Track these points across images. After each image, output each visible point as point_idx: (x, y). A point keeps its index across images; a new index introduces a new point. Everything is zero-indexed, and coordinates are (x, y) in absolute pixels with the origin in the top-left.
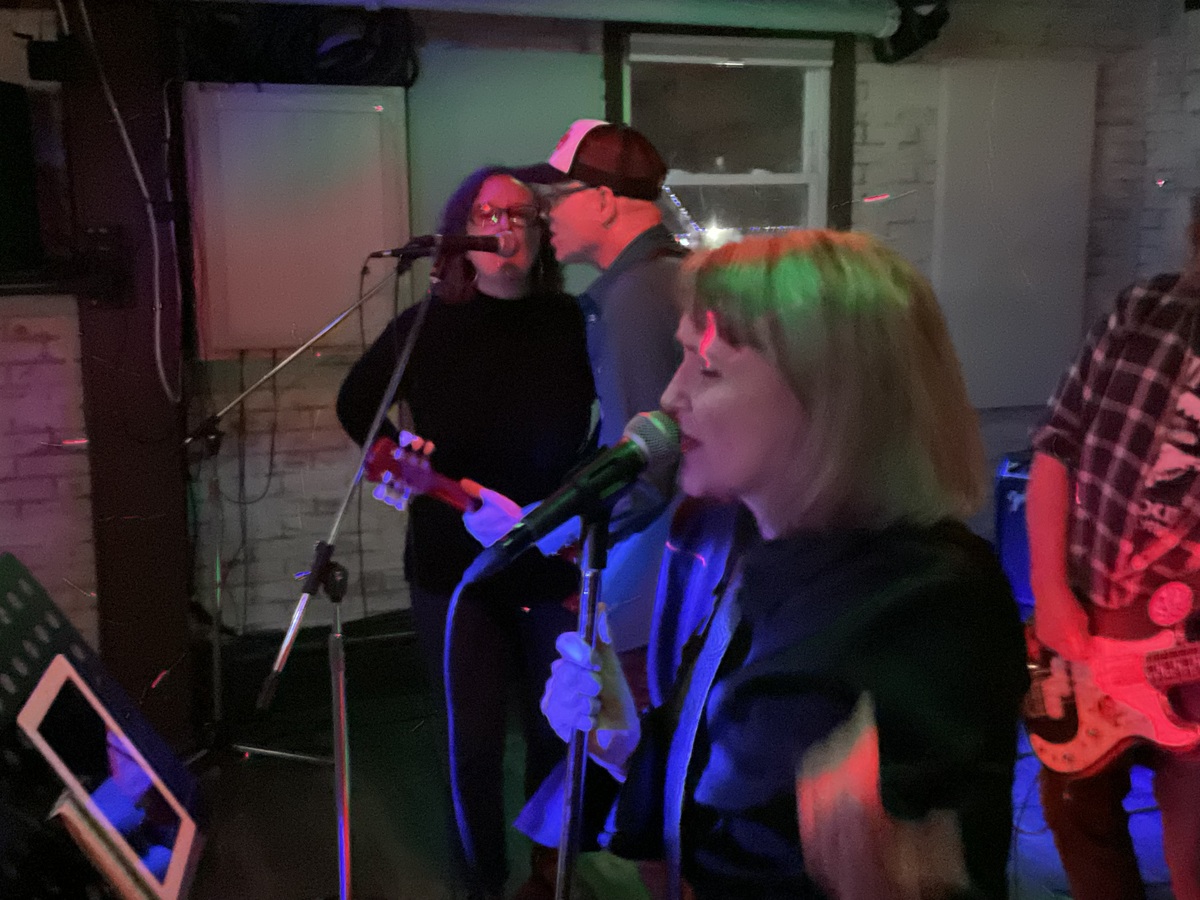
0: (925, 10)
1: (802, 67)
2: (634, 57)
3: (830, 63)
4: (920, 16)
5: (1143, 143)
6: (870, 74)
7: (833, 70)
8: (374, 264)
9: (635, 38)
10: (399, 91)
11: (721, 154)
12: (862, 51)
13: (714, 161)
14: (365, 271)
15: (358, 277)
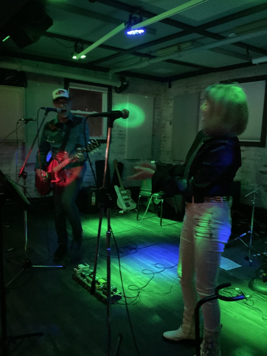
0: (125, 83)
1: (102, 92)
2: (71, 87)
3: (107, 92)
4: (124, 84)
5: (162, 112)
6: (115, 95)
7: (108, 93)
8: (20, 122)
9: (71, 83)
10: (23, 88)
11: (87, 108)
12: (113, 90)
13: (86, 110)
14: (18, 123)
15: (16, 124)
